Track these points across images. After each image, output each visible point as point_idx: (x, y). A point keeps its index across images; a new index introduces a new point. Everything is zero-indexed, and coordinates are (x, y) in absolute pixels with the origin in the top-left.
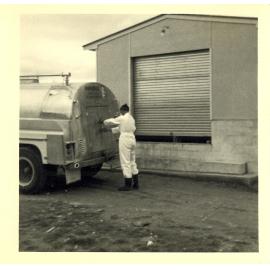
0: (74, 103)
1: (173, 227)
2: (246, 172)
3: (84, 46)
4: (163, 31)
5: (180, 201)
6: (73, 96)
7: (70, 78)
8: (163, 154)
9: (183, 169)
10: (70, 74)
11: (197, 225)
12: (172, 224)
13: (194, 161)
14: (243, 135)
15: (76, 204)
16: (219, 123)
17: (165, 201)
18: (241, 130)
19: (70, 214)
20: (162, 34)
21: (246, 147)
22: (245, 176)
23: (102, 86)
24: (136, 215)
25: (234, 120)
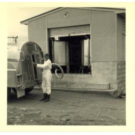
0: (21, 53)
1: (83, 121)
2: (110, 88)
3: (21, 22)
4: (66, 15)
5: (81, 105)
6: (20, 49)
7: (17, 39)
8: (65, 80)
9: (77, 87)
10: (17, 37)
11: (95, 119)
12: (82, 119)
13: (83, 83)
14: (108, 69)
15: (24, 109)
16: (95, 63)
17: (73, 106)
18: (107, 67)
19: (23, 115)
20: (65, 16)
21: (110, 75)
22: (109, 90)
23: (35, 43)
24: (60, 114)
25: (103, 62)
